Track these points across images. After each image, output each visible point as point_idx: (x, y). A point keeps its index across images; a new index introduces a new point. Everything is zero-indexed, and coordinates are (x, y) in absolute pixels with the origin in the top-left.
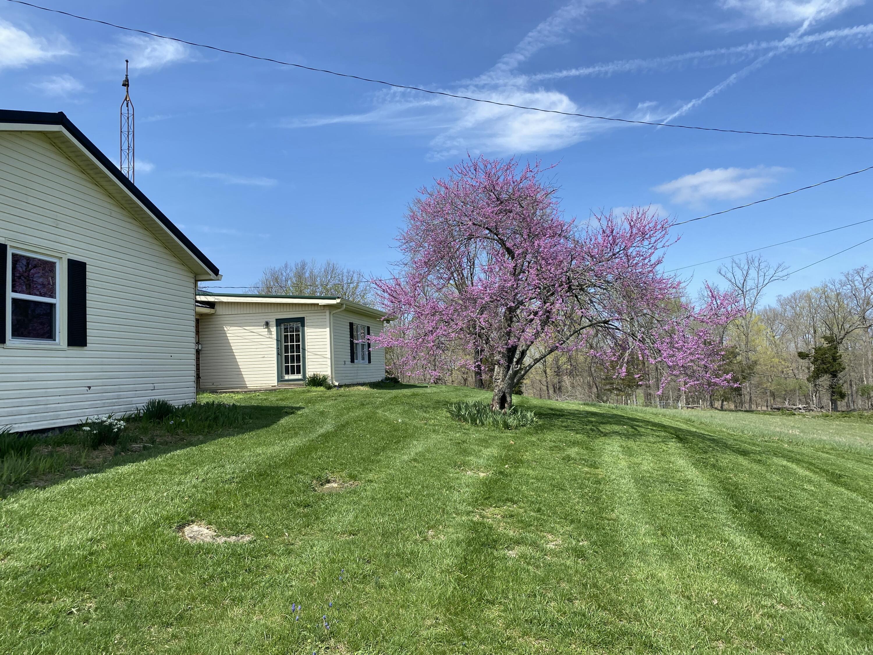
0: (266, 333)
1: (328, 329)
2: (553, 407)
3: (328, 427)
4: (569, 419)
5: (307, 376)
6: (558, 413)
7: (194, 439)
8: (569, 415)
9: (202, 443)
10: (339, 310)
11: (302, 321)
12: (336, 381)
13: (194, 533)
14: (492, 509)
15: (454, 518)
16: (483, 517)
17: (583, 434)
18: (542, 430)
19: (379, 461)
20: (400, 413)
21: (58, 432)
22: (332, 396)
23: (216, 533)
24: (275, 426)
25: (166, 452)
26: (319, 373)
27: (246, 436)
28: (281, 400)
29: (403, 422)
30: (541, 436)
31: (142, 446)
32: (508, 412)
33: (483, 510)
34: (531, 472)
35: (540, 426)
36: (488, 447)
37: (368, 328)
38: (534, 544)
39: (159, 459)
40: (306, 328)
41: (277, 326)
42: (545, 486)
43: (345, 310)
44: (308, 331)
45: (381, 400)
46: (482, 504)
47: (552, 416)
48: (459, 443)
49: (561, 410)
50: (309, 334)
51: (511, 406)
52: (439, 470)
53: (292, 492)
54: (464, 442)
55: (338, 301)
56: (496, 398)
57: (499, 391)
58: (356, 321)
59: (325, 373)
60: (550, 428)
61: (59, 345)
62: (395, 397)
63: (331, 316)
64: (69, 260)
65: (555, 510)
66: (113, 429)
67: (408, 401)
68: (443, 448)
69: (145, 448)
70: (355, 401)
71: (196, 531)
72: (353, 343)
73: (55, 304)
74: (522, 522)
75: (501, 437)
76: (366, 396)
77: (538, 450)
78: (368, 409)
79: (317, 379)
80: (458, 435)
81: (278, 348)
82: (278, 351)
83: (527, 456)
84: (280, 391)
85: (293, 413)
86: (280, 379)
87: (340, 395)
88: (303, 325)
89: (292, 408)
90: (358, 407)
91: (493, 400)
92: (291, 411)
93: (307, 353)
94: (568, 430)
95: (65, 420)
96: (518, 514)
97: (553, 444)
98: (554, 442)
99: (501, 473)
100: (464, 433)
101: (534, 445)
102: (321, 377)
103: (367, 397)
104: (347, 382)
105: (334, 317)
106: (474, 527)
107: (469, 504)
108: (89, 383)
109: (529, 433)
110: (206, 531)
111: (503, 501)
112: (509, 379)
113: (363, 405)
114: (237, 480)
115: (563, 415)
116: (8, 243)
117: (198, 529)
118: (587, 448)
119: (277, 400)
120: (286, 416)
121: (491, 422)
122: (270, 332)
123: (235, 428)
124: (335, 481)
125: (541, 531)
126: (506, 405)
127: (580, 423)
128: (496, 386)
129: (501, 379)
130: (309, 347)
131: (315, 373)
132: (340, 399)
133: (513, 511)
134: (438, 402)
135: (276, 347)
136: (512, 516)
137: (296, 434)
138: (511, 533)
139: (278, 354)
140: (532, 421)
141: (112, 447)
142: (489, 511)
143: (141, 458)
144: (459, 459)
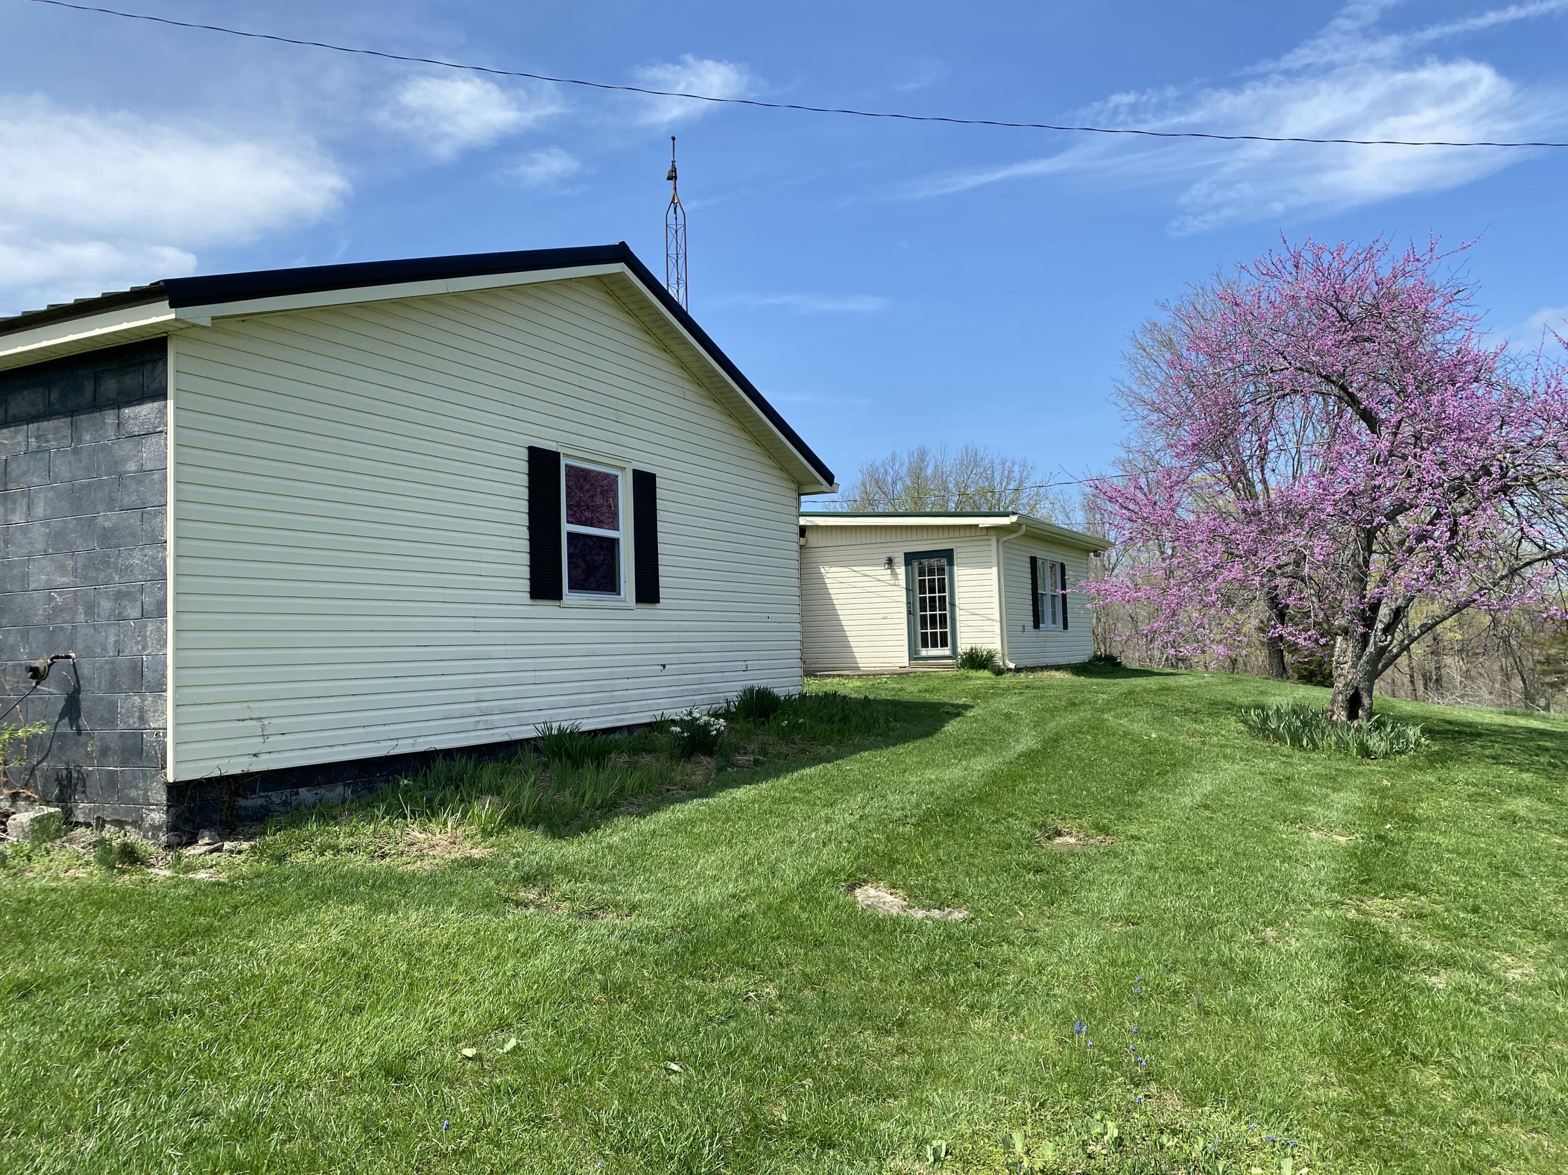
0: (889, 577)
1: (994, 570)
2: (1449, 717)
3: (1027, 742)
4: (1497, 742)
5: (959, 650)
6: (1468, 730)
7: (823, 751)
8: (1490, 735)
9: (837, 759)
10: (1014, 536)
11: (948, 555)
12: (1010, 660)
13: (872, 900)
14: (1378, 901)
15: (1309, 911)
16: (1365, 913)
17: (1535, 773)
18: (1443, 762)
19: (1140, 805)
20: (1147, 722)
21: (626, 733)
22: (1014, 688)
23: (905, 903)
24: (939, 736)
25: (791, 769)
26: (979, 646)
27: (901, 749)
28: (926, 691)
29: (1160, 739)
30: (1443, 773)
31: (752, 759)
32: (1366, 725)
33: (1362, 901)
34: (1440, 839)
35: (1437, 753)
36: (1339, 790)
37: (1063, 566)
38: (1478, 968)
39: (784, 781)
40: (955, 568)
41: (906, 565)
42: (1479, 868)
43: (1024, 535)
44: (960, 572)
45: (1105, 696)
46: (1358, 891)
47: (1456, 735)
48: (1280, 781)
49: (1470, 725)
50: (960, 578)
51: (1370, 715)
52: (1257, 827)
53: (1009, 846)
54: (1288, 778)
55: (1014, 519)
56: (1340, 698)
57: (1346, 685)
58: (1041, 553)
59: (991, 647)
60: (1462, 757)
61: (625, 601)
62: (1131, 692)
63: (1001, 547)
64: (634, 470)
65: (1510, 911)
66: (710, 732)
67: (1157, 700)
68: (1252, 789)
69: (756, 762)
70: (1058, 698)
71: (875, 897)
72: (1037, 594)
73: (618, 540)
74: (1446, 927)
75: (1360, 773)
76: (1073, 689)
77: (1445, 800)
78: (1086, 713)
79: (977, 656)
80: (1272, 765)
81: (908, 603)
82: (908, 608)
83: (1424, 809)
84: (918, 677)
85: (958, 715)
86: (913, 655)
87: (1027, 687)
88: (951, 563)
89: (956, 706)
90: (1066, 708)
91: (1333, 702)
92: (957, 711)
93: (958, 612)
94: (1500, 764)
95: (635, 715)
96: (1434, 913)
97: (1473, 789)
98: (1475, 785)
99: (1380, 837)
100: (1284, 763)
101: (1432, 789)
102: (985, 653)
103: (1077, 691)
104: (1029, 663)
105: (1004, 547)
106: (1354, 930)
107: (1333, 890)
108: (663, 659)
109: (1416, 767)
110: (889, 898)
111: (1398, 888)
112: (1367, 662)
113: (1074, 704)
114: (913, 820)
115: (1479, 735)
116: (561, 450)
117: (876, 894)
118: (1549, 800)
119: (920, 691)
120: (952, 719)
121: (1332, 744)
122: (894, 574)
123: (877, 736)
124: (1070, 834)
125: (1488, 948)
126: (1360, 712)
127: (1522, 751)
128: (1340, 676)
129: (1350, 663)
130: (961, 601)
131: (973, 646)
132: (1029, 693)
133: (1422, 908)
134: (1213, 703)
135: (905, 601)
136: (1420, 916)
137: (980, 751)
138: (1428, 946)
139: (909, 613)
140: (1418, 744)
141: (708, 759)
142: (1374, 904)
143: (756, 778)
144: (1292, 809)
